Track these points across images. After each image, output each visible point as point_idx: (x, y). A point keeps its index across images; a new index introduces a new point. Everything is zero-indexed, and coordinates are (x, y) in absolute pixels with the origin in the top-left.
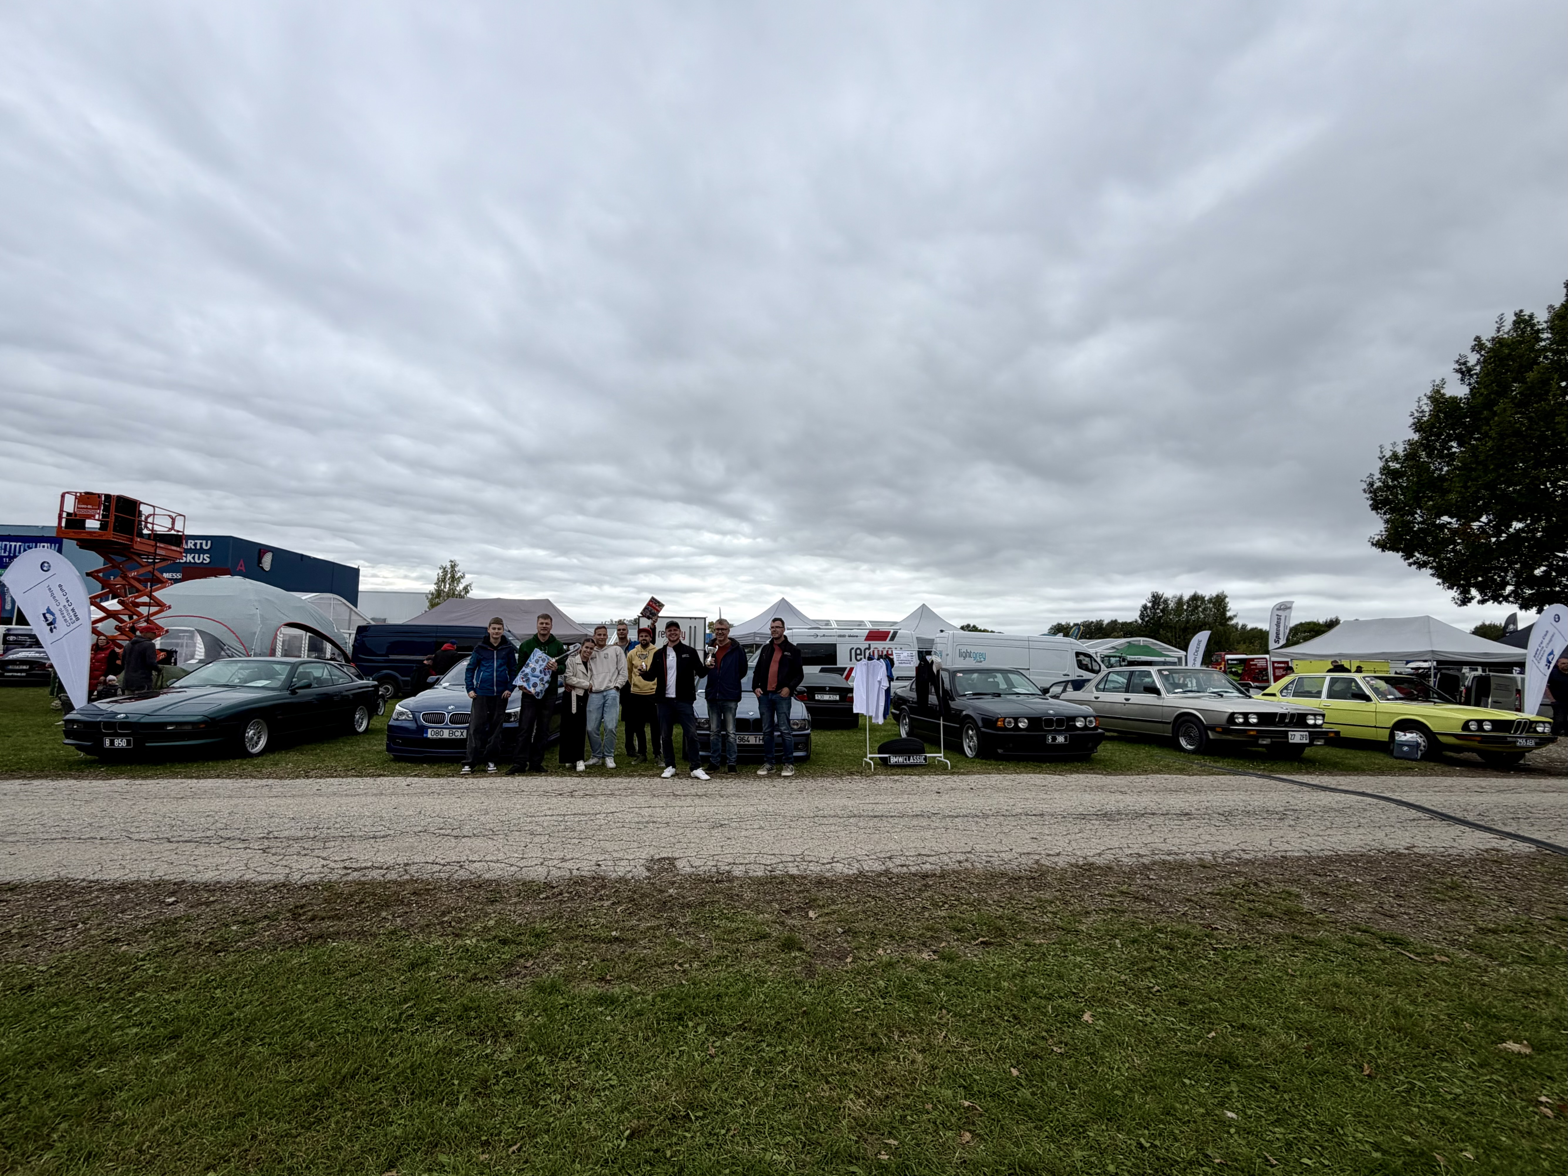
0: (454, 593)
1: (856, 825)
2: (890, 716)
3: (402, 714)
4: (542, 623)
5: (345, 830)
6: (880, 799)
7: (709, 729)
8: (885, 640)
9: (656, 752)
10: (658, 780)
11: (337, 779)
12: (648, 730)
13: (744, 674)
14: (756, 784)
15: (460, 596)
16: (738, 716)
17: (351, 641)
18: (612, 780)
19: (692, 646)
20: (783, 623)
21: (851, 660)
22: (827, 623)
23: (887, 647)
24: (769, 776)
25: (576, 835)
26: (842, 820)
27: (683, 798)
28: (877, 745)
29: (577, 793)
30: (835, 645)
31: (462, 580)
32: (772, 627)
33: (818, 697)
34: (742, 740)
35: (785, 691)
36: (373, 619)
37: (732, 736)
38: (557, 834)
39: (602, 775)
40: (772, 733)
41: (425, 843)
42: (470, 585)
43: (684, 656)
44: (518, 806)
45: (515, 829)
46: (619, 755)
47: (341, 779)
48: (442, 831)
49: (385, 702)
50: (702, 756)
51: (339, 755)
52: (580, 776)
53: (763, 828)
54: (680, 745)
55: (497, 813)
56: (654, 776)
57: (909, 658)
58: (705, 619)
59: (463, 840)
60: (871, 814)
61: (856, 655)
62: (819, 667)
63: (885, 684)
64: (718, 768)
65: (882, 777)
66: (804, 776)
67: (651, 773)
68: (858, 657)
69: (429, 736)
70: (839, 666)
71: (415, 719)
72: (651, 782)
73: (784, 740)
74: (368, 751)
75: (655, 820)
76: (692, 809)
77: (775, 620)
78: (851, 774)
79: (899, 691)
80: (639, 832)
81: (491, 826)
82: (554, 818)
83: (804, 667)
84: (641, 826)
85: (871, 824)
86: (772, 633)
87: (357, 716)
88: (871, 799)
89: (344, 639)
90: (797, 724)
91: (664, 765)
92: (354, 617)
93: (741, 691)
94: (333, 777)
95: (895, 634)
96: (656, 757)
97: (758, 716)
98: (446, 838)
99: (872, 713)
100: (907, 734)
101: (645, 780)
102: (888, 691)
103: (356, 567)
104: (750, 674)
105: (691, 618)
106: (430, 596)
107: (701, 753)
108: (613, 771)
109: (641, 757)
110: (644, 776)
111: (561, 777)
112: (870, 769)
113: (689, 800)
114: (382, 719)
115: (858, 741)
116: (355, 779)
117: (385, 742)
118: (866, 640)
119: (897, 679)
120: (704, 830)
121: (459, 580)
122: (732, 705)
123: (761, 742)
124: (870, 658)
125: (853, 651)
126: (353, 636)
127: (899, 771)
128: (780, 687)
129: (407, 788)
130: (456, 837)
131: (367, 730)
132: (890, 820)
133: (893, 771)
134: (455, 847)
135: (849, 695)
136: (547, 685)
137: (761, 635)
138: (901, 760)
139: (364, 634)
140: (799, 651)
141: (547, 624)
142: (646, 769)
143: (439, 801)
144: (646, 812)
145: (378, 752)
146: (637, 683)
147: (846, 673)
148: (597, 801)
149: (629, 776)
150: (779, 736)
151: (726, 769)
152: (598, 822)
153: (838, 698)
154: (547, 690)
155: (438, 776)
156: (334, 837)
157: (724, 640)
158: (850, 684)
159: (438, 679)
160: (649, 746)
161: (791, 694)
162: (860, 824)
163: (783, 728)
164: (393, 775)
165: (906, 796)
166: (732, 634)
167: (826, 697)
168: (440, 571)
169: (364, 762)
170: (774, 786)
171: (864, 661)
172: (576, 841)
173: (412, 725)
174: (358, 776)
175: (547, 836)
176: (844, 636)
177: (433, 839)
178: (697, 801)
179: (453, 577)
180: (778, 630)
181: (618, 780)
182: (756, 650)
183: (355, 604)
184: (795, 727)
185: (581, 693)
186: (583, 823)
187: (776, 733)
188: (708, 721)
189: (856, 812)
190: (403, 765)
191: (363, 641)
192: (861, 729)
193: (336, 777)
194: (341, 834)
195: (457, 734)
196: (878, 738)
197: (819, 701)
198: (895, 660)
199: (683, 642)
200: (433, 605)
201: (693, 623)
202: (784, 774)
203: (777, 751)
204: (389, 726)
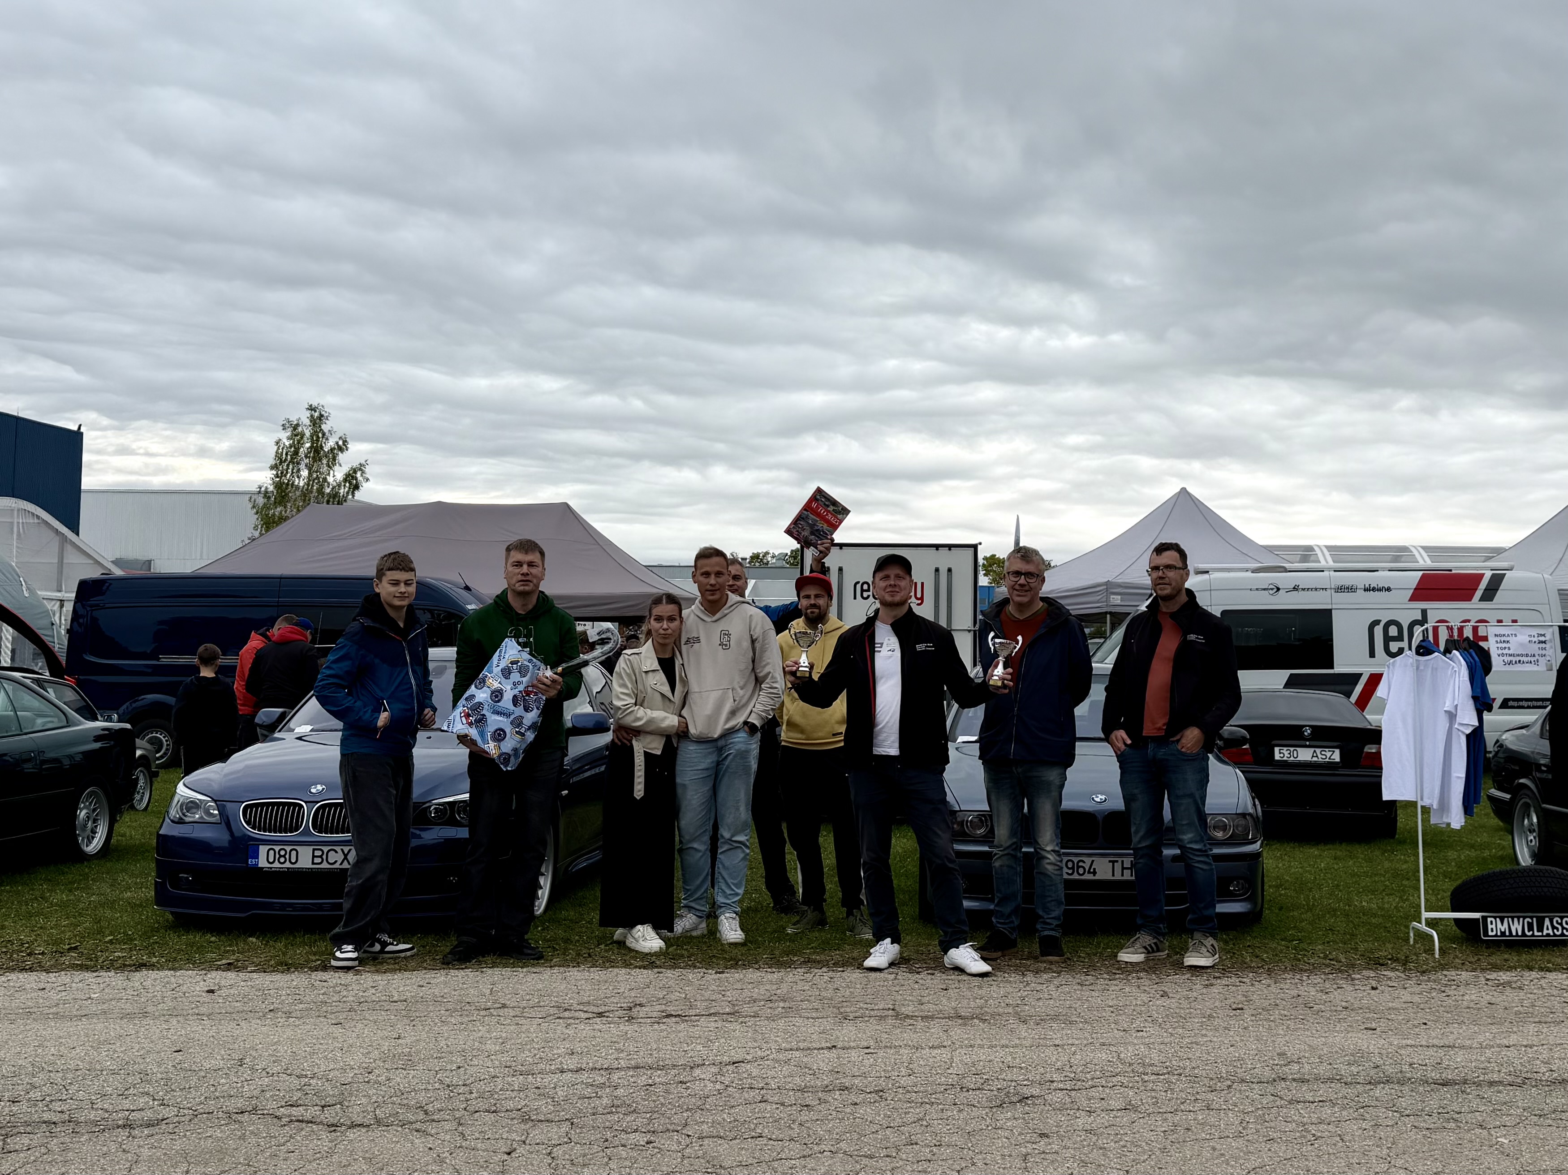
0: (320, 491)
1: (1392, 1107)
2: (1483, 808)
3: (191, 806)
4: (519, 564)
5: (57, 1106)
6: (1456, 1033)
7: (988, 838)
8: (1469, 598)
9: (850, 902)
10: (853, 975)
11: (33, 976)
12: (827, 842)
13: (1082, 694)
14: (1115, 986)
15: (335, 498)
16: (1067, 804)
17: (62, 619)
18: (734, 976)
19: (943, 623)
20: (1183, 555)
21: (1372, 654)
22: (1306, 553)
23: (1474, 616)
24: (1150, 967)
25: (640, 1121)
26: (1350, 1091)
27: (920, 1024)
28: (1449, 886)
29: (642, 1012)
30: (1327, 614)
31: (341, 457)
32: (1155, 568)
33: (1279, 754)
34: (1075, 868)
35: (1192, 736)
36: (117, 562)
37: (1052, 857)
38: (589, 1121)
39: (708, 962)
40: (1156, 850)
41: (253, 1140)
42: (361, 468)
43: (920, 647)
44: (490, 1046)
45: (482, 1105)
46: (756, 910)
47: (43, 976)
48: (295, 1112)
49: (152, 776)
50: (970, 912)
51: (39, 914)
52: (652, 965)
53: (1135, 1109)
54: (912, 883)
55: (436, 1065)
56: (844, 964)
57: (1535, 648)
58: (975, 547)
59: (351, 1134)
60: (1435, 1075)
61: (1387, 639)
62: (1283, 675)
63: (1468, 718)
64: (1013, 944)
65: (1465, 975)
66: (1245, 967)
67: (836, 955)
68: (1394, 646)
69: (262, 863)
70: (1338, 669)
71: (226, 820)
72: (838, 982)
73: (1189, 868)
74: (111, 904)
75: (847, 1082)
76: (945, 1054)
77: (1161, 549)
78: (1378, 964)
79: (1509, 739)
80: (805, 1116)
81: (422, 1097)
82: (584, 1077)
83: (1241, 674)
84: (810, 1099)
85: (1433, 1103)
86: (1156, 584)
87: (82, 814)
88: (1435, 1035)
89: (47, 613)
90: (1224, 828)
91: (869, 936)
92: (72, 557)
93: (1074, 739)
94: (23, 970)
95: (1496, 581)
96: (850, 913)
97: (1119, 804)
98: (308, 1128)
99: (1431, 799)
100: (1534, 856)
101: (822, 977)
102: (1475, 738)
103: (75, 428)
104: (1098, 693)
105: (937, 547)
106: (261, 501)
107: (966, 904)
108: (735, 951)
109: (811, 915)
110: (820, 964)
111: (603, 967)
112: (1430, 951)
113: (936, 1029)
114: (144, 820)
115: (1396, 875)
116: (78, 976)
117: (152, 878)
118: (1413, 599)
119: (1506, 704)
120: (975, 1112)
121: (333, 457)
122: (1052, 775)
123: (1128, 876)
124: (1424, 650)
125: (1378, 631)
126: (69, 607)
127: (1514, 958)
128: (1176, 726)
129: (207, 998)
130: (333, 1127)
131: (106, 850)
132: (1488, 1092)
133: (1496, 959)
134: (330, 1153)
135: (1370, 749)
136: (530, 736)
137: (1128, 590)
138: (1517, 927)
139: (94, 601)
140: (1228, 630)
141: (531, 564)
142: (825, 946)
143: (289, 1032)
144: (823, 1061)
145: (133, 906)
146: (798, 719)
147: (1359, 689)
148: (696, 1031)
149: (779, 964)
150: (1175, 858)
151: (1036, 948)
152: (697, 1086)
153: (1336, 756)
154: (531, 750)
155: (286, 967)
156: (27, 1124)
157: (1031, 602)
158: (1371, 717)
159: (283, 716)
160: (832, 885)
161: (1208, 746)
162: (1403, 1103)
163: (1187, 837)
164: (173, 964)
165: (1532, 1028)
166: (1051, 586)
167: (1305, 755)
168: (284, 436)
169: (100, 932)
170: (1165, 995)
171: (1410, 656)
172: (642, 1139)
173: (215, 836)
174: (87, 968)
175: (565, 1127)
176: (1351, 589)
177: (274, 1131)
178: (957, 1032)
179: (316, 451)
180: (1171, 574)
181: (751, 975)
182: (1113, 629)
183: (72, 522)
184: (1219, 835)
185: (656, 747)
186: (659, 1090)
187: (1168, 852)
188: (985, 818)
189: (1390, 1070)
190: (197, 938)
191: (95, 620)
192: (1402, 842)
193: (31, 970)
194: (46, 1116)
195: (332, 857)
196: (1452, 868)
197: (1284, 764)
198: (1494, 653)
199: (918, 611)
200: (269, 523)
201: (943, 560)
202: (1191, 960)
203: (1172, 900)
204: (163, 840)
